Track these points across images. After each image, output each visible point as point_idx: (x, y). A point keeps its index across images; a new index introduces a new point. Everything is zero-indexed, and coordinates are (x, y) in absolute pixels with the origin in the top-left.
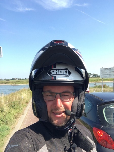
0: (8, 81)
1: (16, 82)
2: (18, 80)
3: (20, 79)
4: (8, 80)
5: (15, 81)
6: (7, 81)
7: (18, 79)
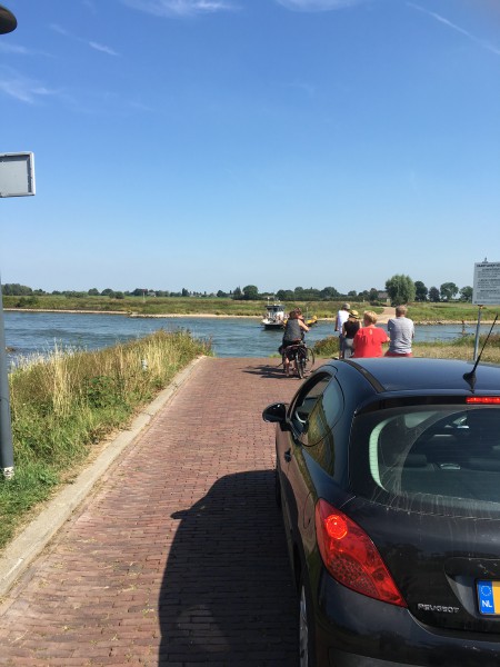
0: (117, 301)
1: (148, 303)
2: (155, 298)
3: (166, 294)
4: (119, 295)
5: (144, 300)
6: (113, 300)
7: (158, 294)
